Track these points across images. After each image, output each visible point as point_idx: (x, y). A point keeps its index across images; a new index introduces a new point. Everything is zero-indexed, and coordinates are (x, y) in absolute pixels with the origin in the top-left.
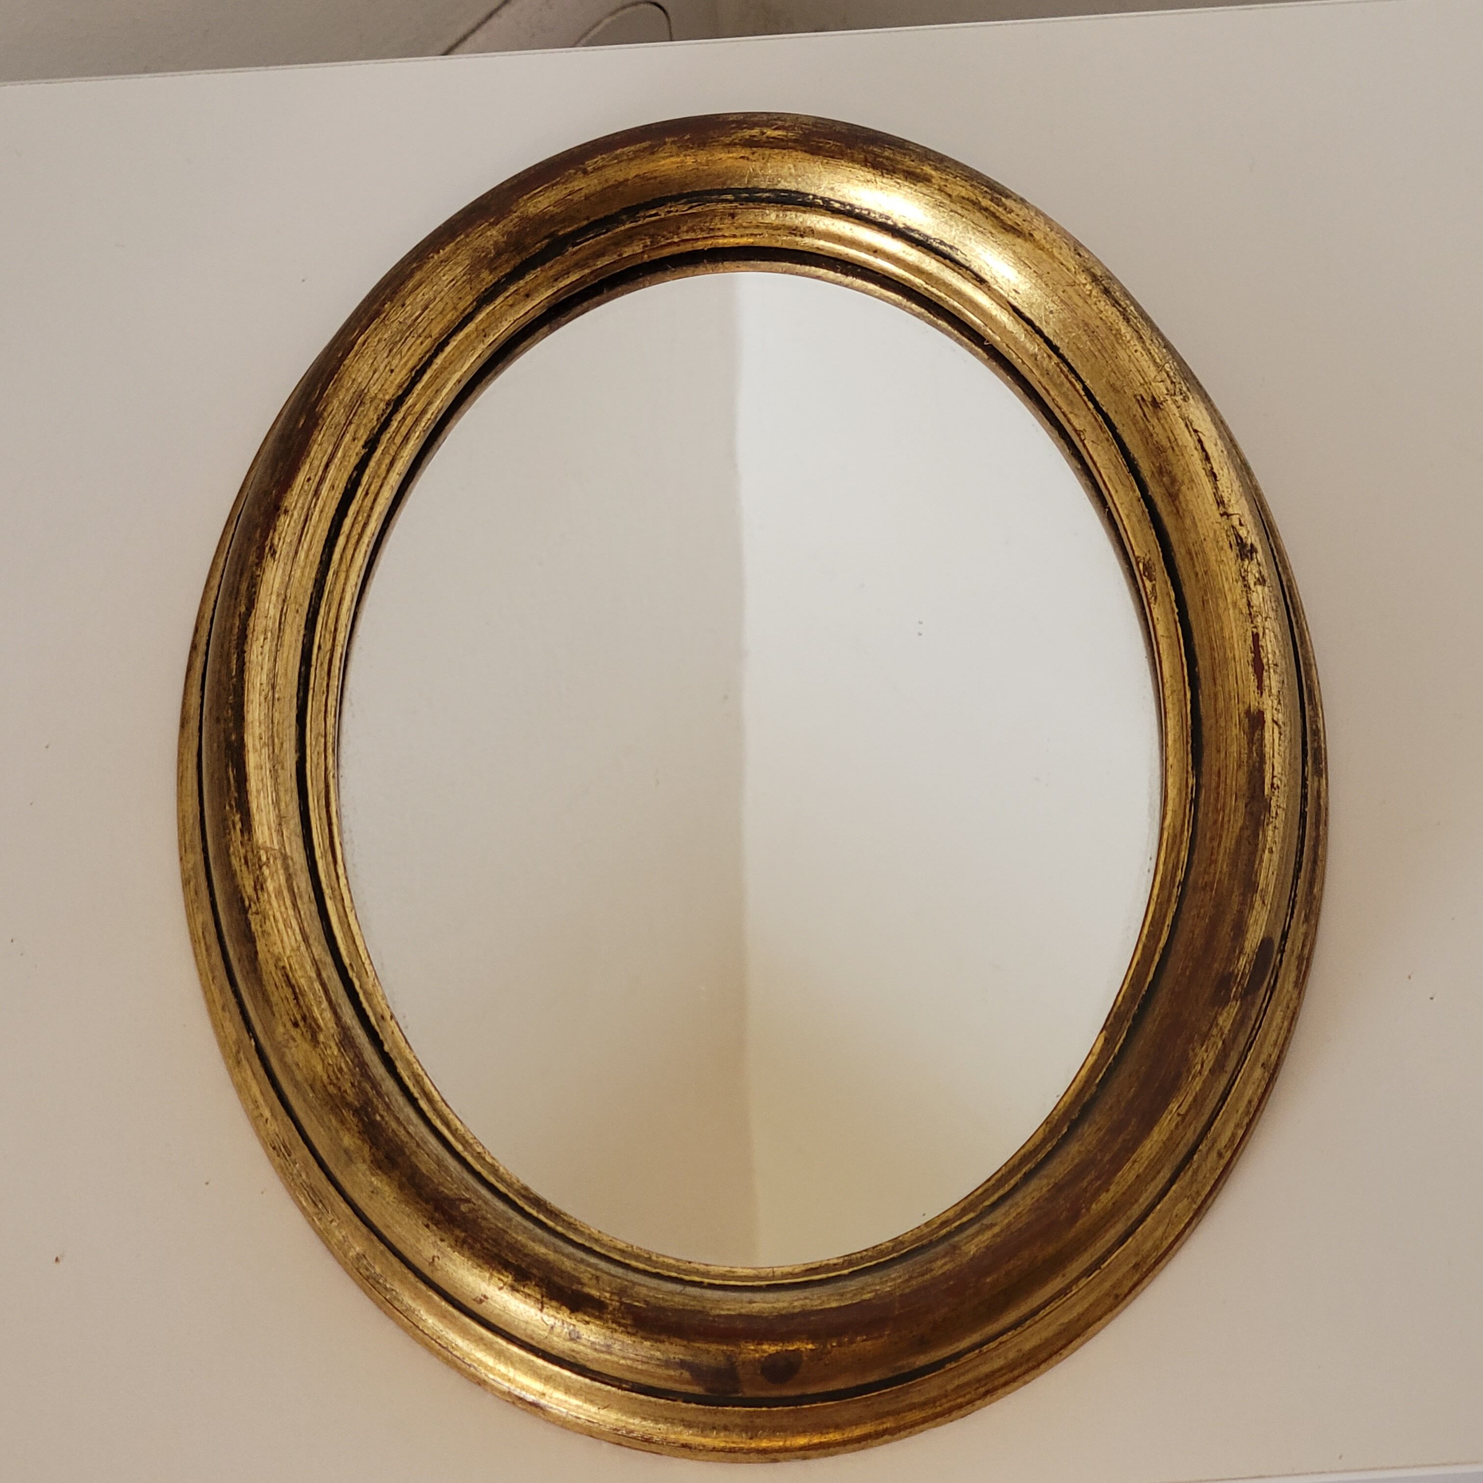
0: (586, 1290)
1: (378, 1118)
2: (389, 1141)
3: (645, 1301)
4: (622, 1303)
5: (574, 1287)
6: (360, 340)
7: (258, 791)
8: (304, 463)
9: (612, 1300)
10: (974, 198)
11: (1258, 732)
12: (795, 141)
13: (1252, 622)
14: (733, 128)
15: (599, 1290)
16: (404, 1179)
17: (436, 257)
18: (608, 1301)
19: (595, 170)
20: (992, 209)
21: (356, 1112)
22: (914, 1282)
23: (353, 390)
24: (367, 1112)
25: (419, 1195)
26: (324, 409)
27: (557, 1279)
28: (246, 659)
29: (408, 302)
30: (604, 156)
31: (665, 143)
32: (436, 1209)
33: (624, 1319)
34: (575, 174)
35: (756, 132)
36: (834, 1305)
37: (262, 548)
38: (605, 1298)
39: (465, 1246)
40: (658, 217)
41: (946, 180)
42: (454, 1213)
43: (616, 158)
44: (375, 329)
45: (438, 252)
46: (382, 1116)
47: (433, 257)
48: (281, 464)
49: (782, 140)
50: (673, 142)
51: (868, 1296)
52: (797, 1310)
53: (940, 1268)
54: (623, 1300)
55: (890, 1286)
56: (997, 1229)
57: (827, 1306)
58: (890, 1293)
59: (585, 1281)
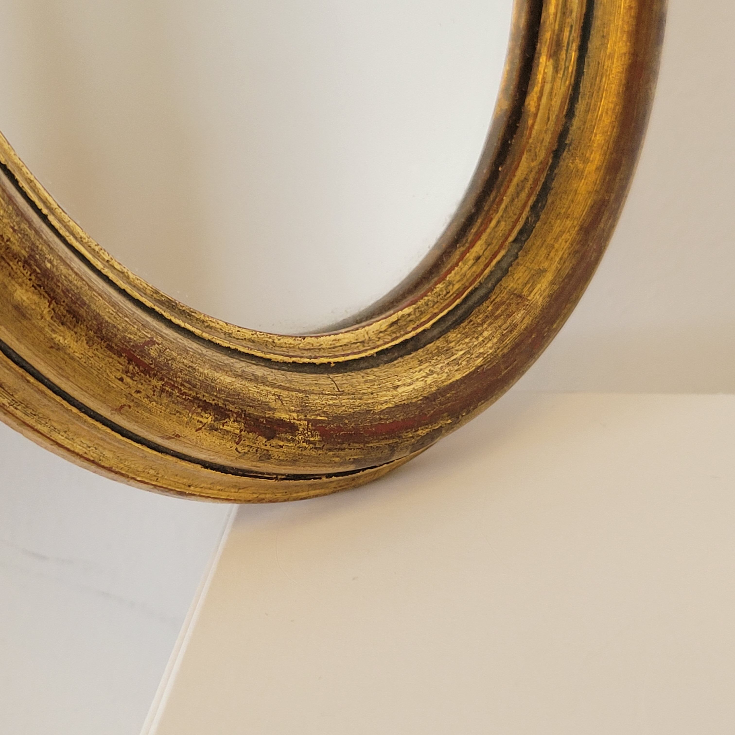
0: (278, 415)
1: (49, 265)
2: (66, 291)
3: (324, 412)
4: (309, 421)
5: (267, 415)
9: (300, 420)
15: (287, 412)
16: (91, 333)
18: (298, 422)
21: (26, 263)
22: (507, 341)
24: (36, 260)
25: (110, 348)
27: (251, 411)
32: (130, 361)
33: (312, 436)
36: (458, 376)
38: (294, 418)
39: (164, 395)
42: (147, 361)
46: (50, 262)
51: (479, 362)
52: (434, 389)
53: (522, 322)
54: (308, 417)
55: (491, 348)
56: (549, 277)
57: (454, 379)
58: (494, 355)
59: (272, 405)
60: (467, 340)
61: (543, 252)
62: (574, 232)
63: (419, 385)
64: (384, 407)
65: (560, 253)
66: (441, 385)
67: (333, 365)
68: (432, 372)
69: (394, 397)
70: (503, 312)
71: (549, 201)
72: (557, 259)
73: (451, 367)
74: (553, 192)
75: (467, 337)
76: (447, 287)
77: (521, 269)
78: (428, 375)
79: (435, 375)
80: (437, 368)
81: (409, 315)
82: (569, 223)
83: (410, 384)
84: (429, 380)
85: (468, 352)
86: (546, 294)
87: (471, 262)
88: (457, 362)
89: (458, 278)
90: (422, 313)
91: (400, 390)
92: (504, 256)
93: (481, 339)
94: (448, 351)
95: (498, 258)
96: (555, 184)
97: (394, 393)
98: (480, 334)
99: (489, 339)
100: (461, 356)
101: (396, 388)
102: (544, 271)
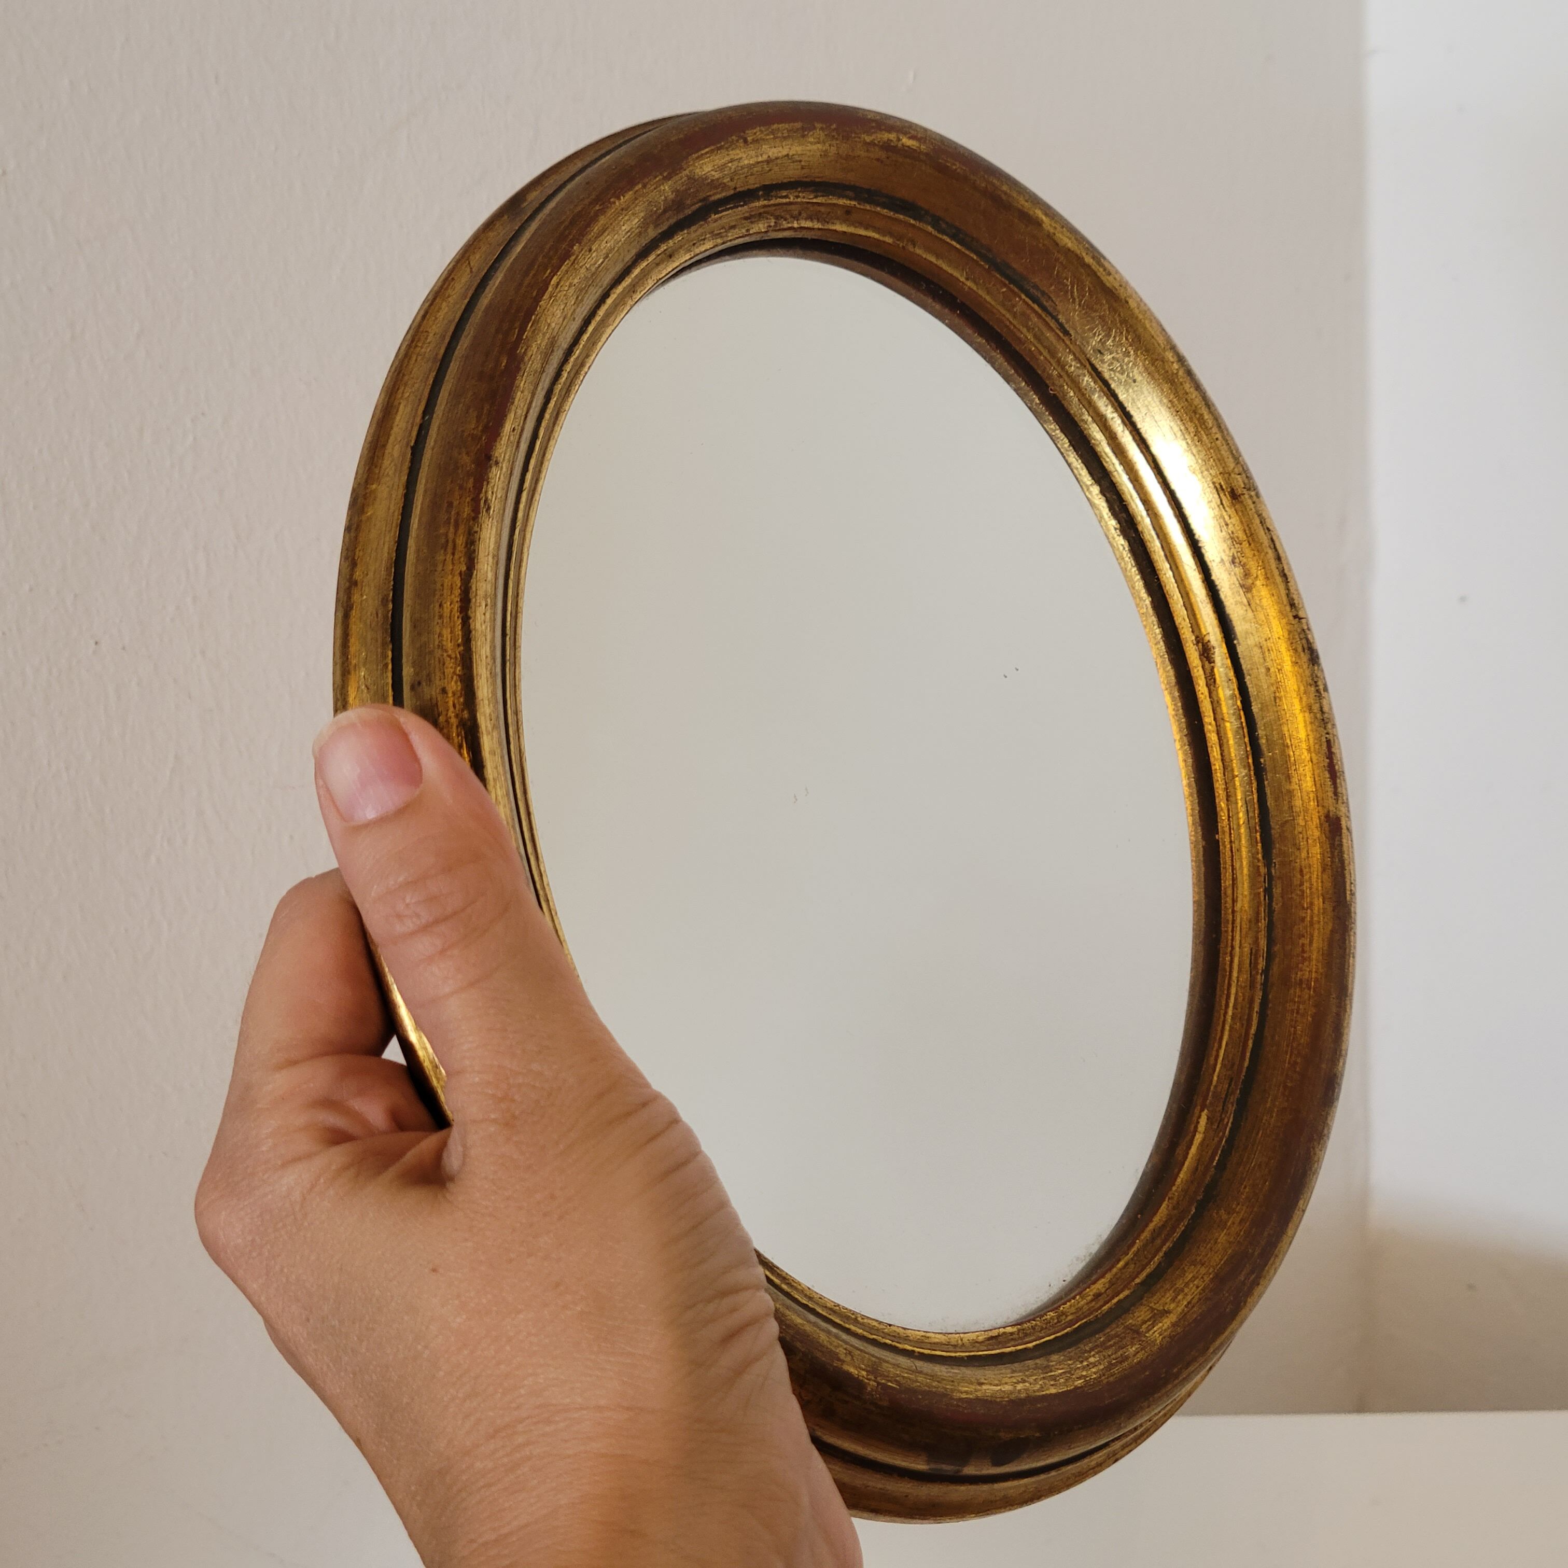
0: (846, 1367)
3: (896, 1381)
4: (879, 1384)
5: (834, 1364)
6: (554, 280)
7: (494, 780)
8: (509, 410)
9: (869, 1380)
10: (1078, 252)
11: (1337, 838)
12: (927, 152)
13: (1325, 728)
14: (873, 127)
15: (856, 1368)
17: (617, 203)
18: (866, 1381)
19: (753, 142)
20: (1093, 267)
22: (1115, 1370)
23: (548, 336)
26: (525, 353)
28: (472, 627)
29: (594, 248)
30: (764, 126)
31: (815, 128)
33: (881, 1400)
34: (739, 141)
35: (893, 136)
36: (1053, 1391)
37: (476, 501)
38: (863, 1377)
40: (788, 200)
43: (772, 133)
44: (567, 271)
45: (619, 199)
47: (614, 203)
48: (487, 407)
50: (822, 129)
51: (1079, 1383)
52: (1023, 1395)
53: (1135, 1355)
54: (879, 1379)
55: (1095, 1373)
56: (1173, 1318)
57: (1048, 1392)
58: (1098, 1381)
59: (842, 1357)
60: (1070, 1362)
61: (1170, 1295)
62: (1207, 1279)
63: (1008, 1388)
64: (964, 1396)
65: (1189, 1298)
66: (1032, 1394)
67: (916, 1354)
68: (1024, 1381)
69: (976, 1391)
70: (1115, 1343)
72: (1185, 1303)
73: (1046, 1381)
75: (1070, 1360)
76: (1058, 1317)
78: (1018, 1382)
79: (1027, 1384)
80: (1032, 1379)
81: (1012, 1334)
82: (1203, 1270)
83: (997, 1385)
84: (1020, 1386)
85: (1069, 1372)
88: (1054, 1378)
89: (1073, 1310)
90: (1026, 1335)
91: (984, 1387)
92: (1127, 1297)
93: (1085, 1363)
94: (1046, 1369)
95: (1120, 1297)
97: (979, 1387)
98: (1087, 1359)
99: (1094, 1365)
100: (1061, 1374)
101: (981, 1384)
102: (1168, 1312)
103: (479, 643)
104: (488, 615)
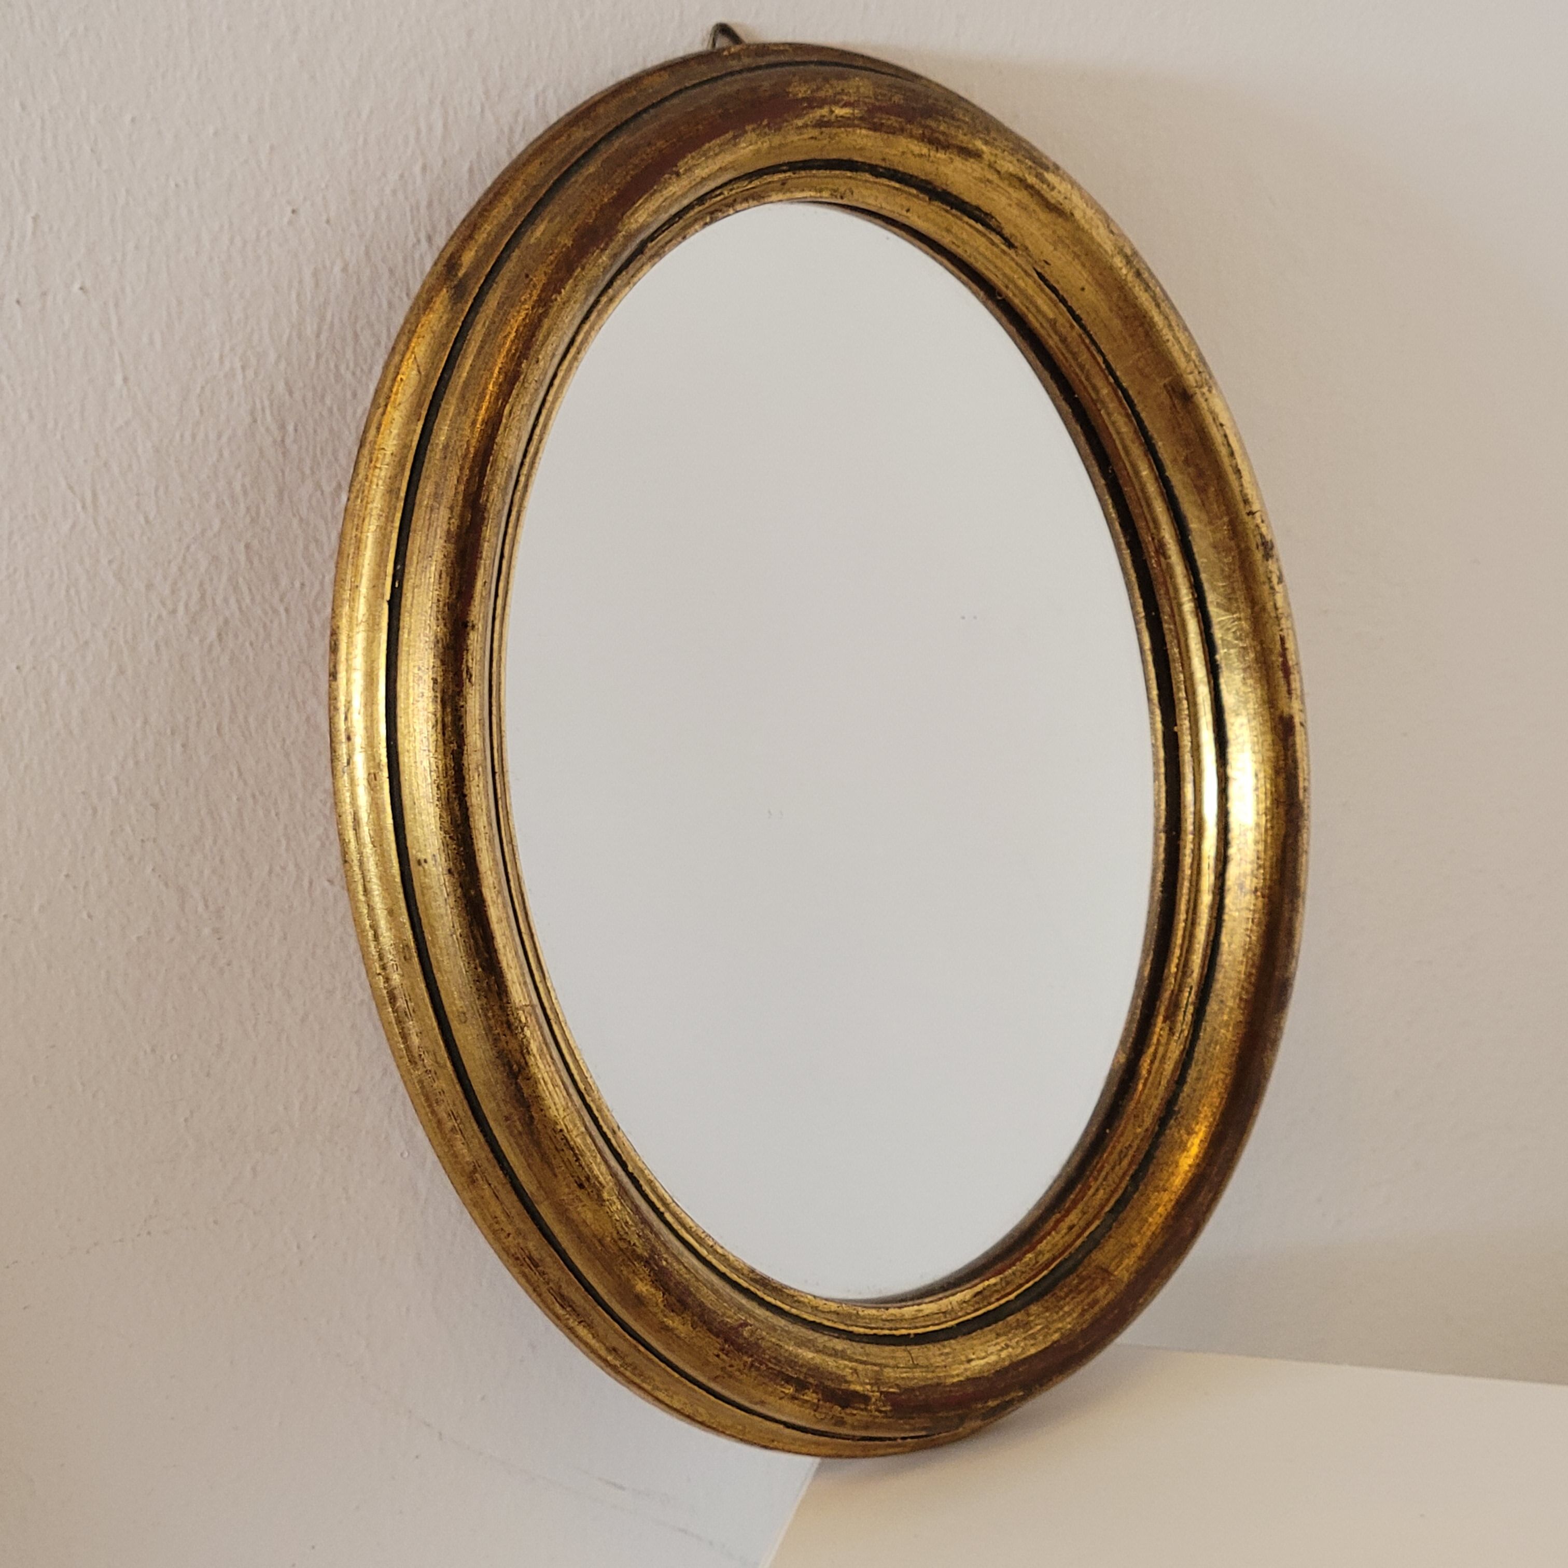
0: (853, 1387)
1: (664, 1263)
2: (678, 1283)
4: (881, 1393)
5: (843, 1387)
6: (507, 410)
7: (504, 947)
8: (479, 567)
9: (873, 1392)
10: (1021, 175)
11: (1290, 738)
12: (861, 119)
15: (861, 1385)
16: (696, 1318)
17: (559, 299)
18: (871, 1394)
19: (686, 171)
20: (1037, 186)
21: (647, 1263)
22: (1086, 1317)
24: (654, 1259)
25: (710, 1330)
26: (487, 500)
27: (829, 1383)
28: (468, 803)
29: (540, 357)
30: (693, 154)
31: (746, 132)
32: (726, 1341)
33: (884, 1406)
34: (670, 178)
35: (825, 111)
36: (1033, 1351)
37: (460, 675)
38: (868, 1390)
39: (753, 1369)
41: (996, 155)
42: (741, 1341)
43: (704, 155)
44: (518, 395)
45: (560, 293)
46: (666, 1260)
47: (556, 299)
48: (457, 571)
49: (849, 118)
50: (754, 130)
51: (1056, 1336)
52: (1007, 1363)
53: (1104, 1298)
54: (881, 1389)
55: (1070, 1323)
56: (1139, 1251)
57: (1028, 1353)
58: (1073, 1330)
59: (849, 1378)
60: (1047, 1314)
61: (1136, 1225)
62: (1169, 1207)
63: (993, 1358)
64: (956, 1380)
65: (1153, 1228)
66: (1014, 1360)
67: (912, 1336)
68: (1007, 1346)
69: (966, 1370)
70: (1087, 1286)
71: (1151, 1170)
72: (1149, 1233)
73: (1027, 1342)
74: (1155, 1161)
75: (1047, 1311)
76: (1036, 1257)
77: (1112, 1241)
78: (1003, 1349)
79: (1010, 1350)
80: (1013, 1342)
82: (1165, 1197)
83: (984, 1358)
84: (1004, 1354)
85: (1047, 1327)
86: (1133, 1269)
87: (1064, 1231)
88: (1033, 1337)
89: (1049, 1247)
90: (1007, 1284)
91: (973, 1363)
92: (1098, 1226)
93: (1061, 1313)
94: (1027, 1325)
95: (1092, 1228)
96: (1158, 1153)
97: (968, 1366)
98: (1061, 1308)
99: (1069, 1314)
100: (1039, 1331)
101: (969, 1361)
102: (1134, 1246)
103: (477, 817)
104: (481, 785)
